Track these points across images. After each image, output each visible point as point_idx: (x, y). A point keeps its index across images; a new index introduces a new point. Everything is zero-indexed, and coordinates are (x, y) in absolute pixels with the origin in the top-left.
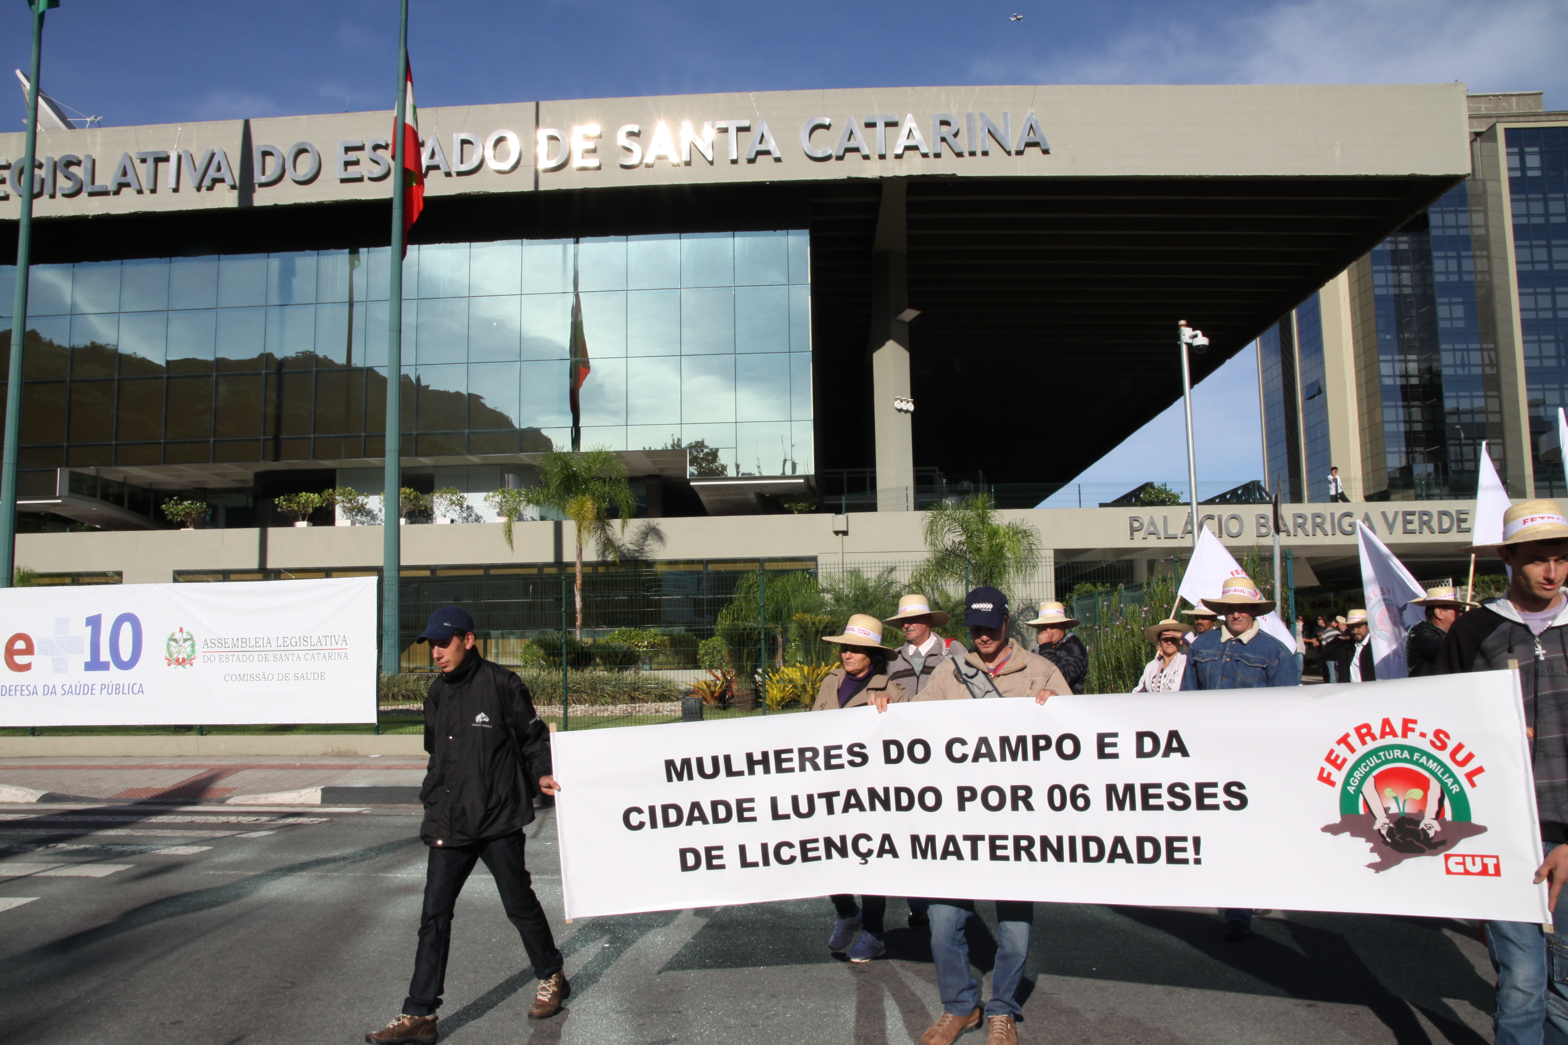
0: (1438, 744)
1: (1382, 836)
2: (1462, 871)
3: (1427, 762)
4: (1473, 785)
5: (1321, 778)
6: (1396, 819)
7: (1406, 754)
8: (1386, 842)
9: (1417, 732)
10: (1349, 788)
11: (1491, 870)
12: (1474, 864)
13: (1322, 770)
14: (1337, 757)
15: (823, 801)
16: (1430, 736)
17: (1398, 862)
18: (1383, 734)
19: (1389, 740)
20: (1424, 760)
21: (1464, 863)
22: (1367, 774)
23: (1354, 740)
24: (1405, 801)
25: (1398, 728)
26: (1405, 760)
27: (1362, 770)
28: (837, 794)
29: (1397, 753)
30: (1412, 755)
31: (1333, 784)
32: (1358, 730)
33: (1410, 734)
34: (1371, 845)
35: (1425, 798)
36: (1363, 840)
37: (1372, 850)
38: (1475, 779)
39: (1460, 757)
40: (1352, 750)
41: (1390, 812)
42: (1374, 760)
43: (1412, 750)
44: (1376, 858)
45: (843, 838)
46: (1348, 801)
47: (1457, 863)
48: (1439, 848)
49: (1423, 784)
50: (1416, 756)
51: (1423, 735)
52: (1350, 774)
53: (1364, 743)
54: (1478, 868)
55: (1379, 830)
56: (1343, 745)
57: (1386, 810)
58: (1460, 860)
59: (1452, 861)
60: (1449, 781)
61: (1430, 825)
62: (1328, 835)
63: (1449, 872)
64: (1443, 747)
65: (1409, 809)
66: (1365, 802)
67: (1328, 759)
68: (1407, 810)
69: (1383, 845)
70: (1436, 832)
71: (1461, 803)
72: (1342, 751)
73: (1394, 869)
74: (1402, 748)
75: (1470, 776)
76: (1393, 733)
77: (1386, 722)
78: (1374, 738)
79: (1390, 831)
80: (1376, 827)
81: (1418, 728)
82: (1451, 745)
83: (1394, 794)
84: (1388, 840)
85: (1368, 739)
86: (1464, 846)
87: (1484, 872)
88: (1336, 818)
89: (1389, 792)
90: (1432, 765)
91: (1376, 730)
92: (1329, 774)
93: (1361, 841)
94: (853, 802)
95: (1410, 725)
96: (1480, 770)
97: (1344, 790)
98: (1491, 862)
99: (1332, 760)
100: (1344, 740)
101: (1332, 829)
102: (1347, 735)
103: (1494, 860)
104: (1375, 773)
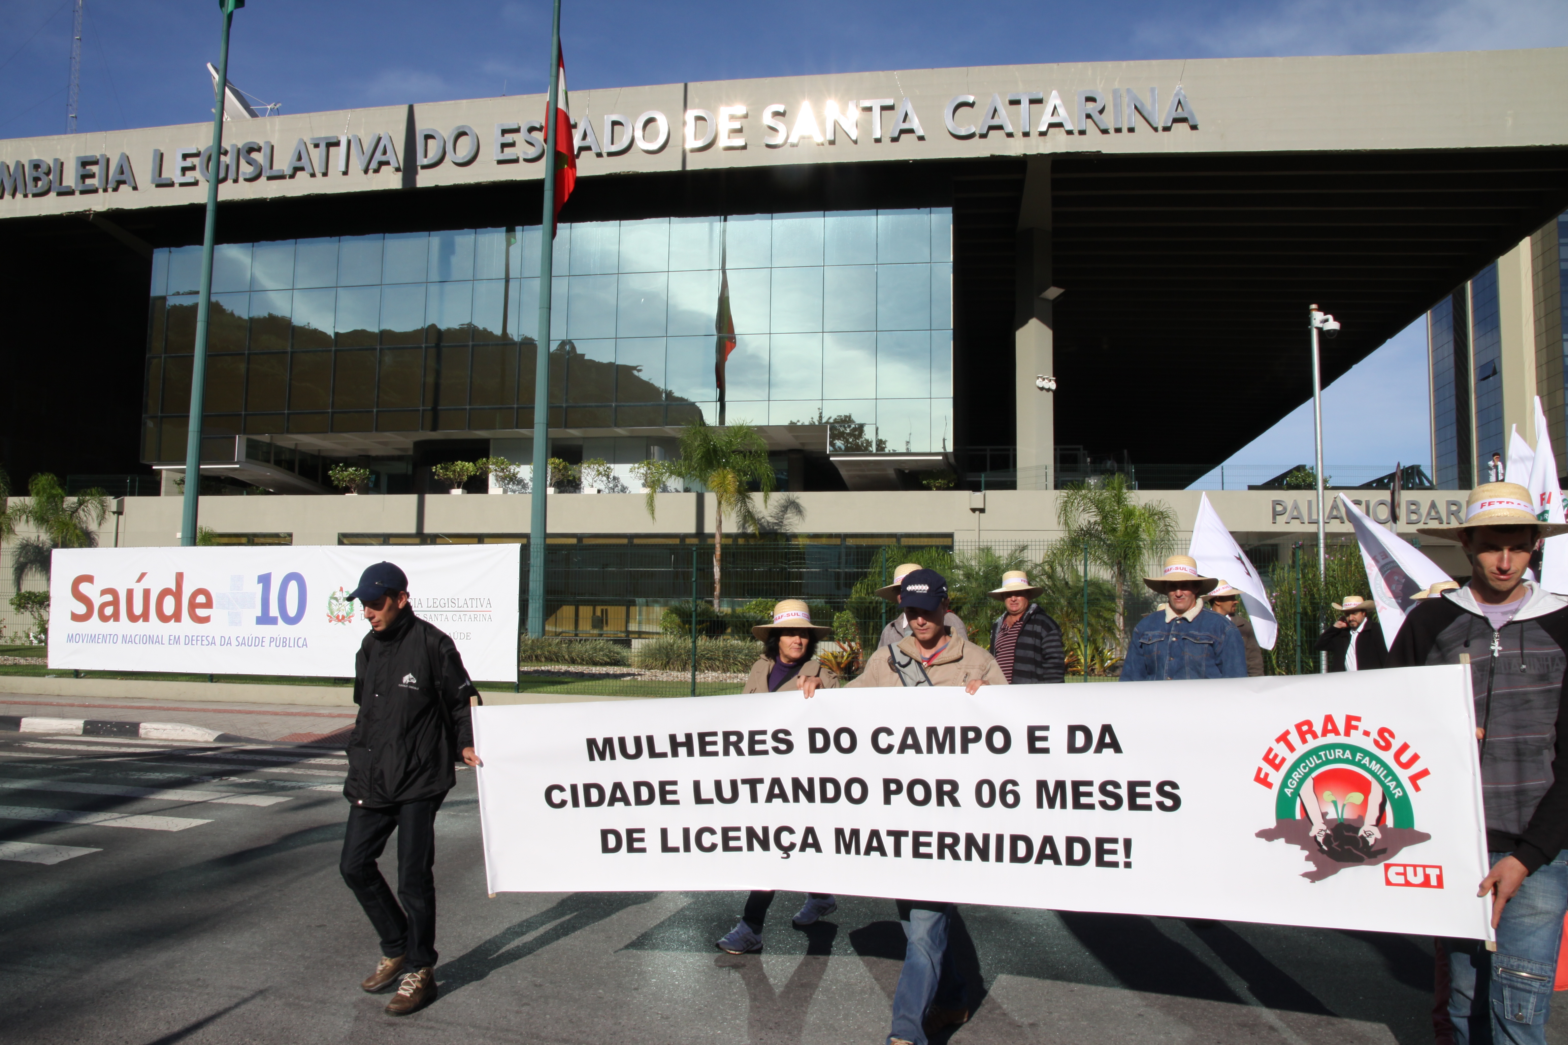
0: (1382, 743)
1: (1319, 843)
2: (1403, 882)
3: (1370, 763)
4: (1417, 789)
5: (1258, 779)
6: (1333, 826)
7: (1348, 754)
8: (1322, 850)
9: (1361, 730)
10: (1286, 790)
11: (1434, 882)
12: (1415, 875)
13: (1260, 770)
14: (1276, 756)
15: (747, 787)
16: (1374, 735)
17: (1335, 871)
18: (1325, 732)
19: (1331, 739)
20: (1366, 761)
21: (1404, 874)
22: (1306, 776)
23: (1294, 738)
24: (1344, 806)
25: (1341, 726)
26: (1346, 761)
27: (1302, 770)
28: (761, 781)
29: (1339, 753)
30: (1354, 756)
31: (1269, 785)
32: (1298, 727)
33: (1352, 732)
34: (1306, 853)
35: (1365, 802)
36: (1299, 847)
37: (1308, 858)
38: (1420, 782)
39: (1404, 758)
40: (1292, 749)
41: (1328, 817)
42: (1314, 761)
43: (1354, 750)
44: (1311, 867)
45: (765, 830)
46: (1284, 804)
47: (1398, 874)
48: (1380, 857)
49: (1364, 787)
50: (1359, 756)
51: (1367, 733)
52: (1288, 775)
53: (1304, 741)
54: (1420, 879)
55: (1315, 837)
56: (1282, 743)
57: (1324, 815)
58: (1401, 869)
59: (1392, 871)
60: (1392, 785)
61: (1370, 831)
62: (1263, 841)
63: (1388, 883)
64: (1387, 747)
65: (1348, 815)
66: (1303, 806)
67: (1266, 758)
68: (1345, 816)
69: (1320, 854)
70: (1376, 840)
71: (1403, 808)
72: (1281, 750)
73: (1331, 879)
74: (1344, 747)
75: (1414, 779)
76: (1336, 731)
77: (1329, 719)
78: (1315, 736)
79: (1327, 838)
80: (1312, 834)
81: (1362, 726)
82: (1396, 745)
83: (1334, 799)
84: (1325, 847)
85: (1309, 737)
87: (1426, 883)
88: (1271, 823)
89: (1328, 795)
90: (1375, 766)
91: (1318, 728)
92: (1267, 775)
93: (1297, 848)
94: (776, 791)
95: (1354, 723)
96: (1425, 773)
97: (1281, 793)
98: (1433, 873)
99: (1270, 759)
100: (1283, 738)
101: (1267, 835)
102: (1287, 733)
103: (1437, 871)
104: (1314, 774)
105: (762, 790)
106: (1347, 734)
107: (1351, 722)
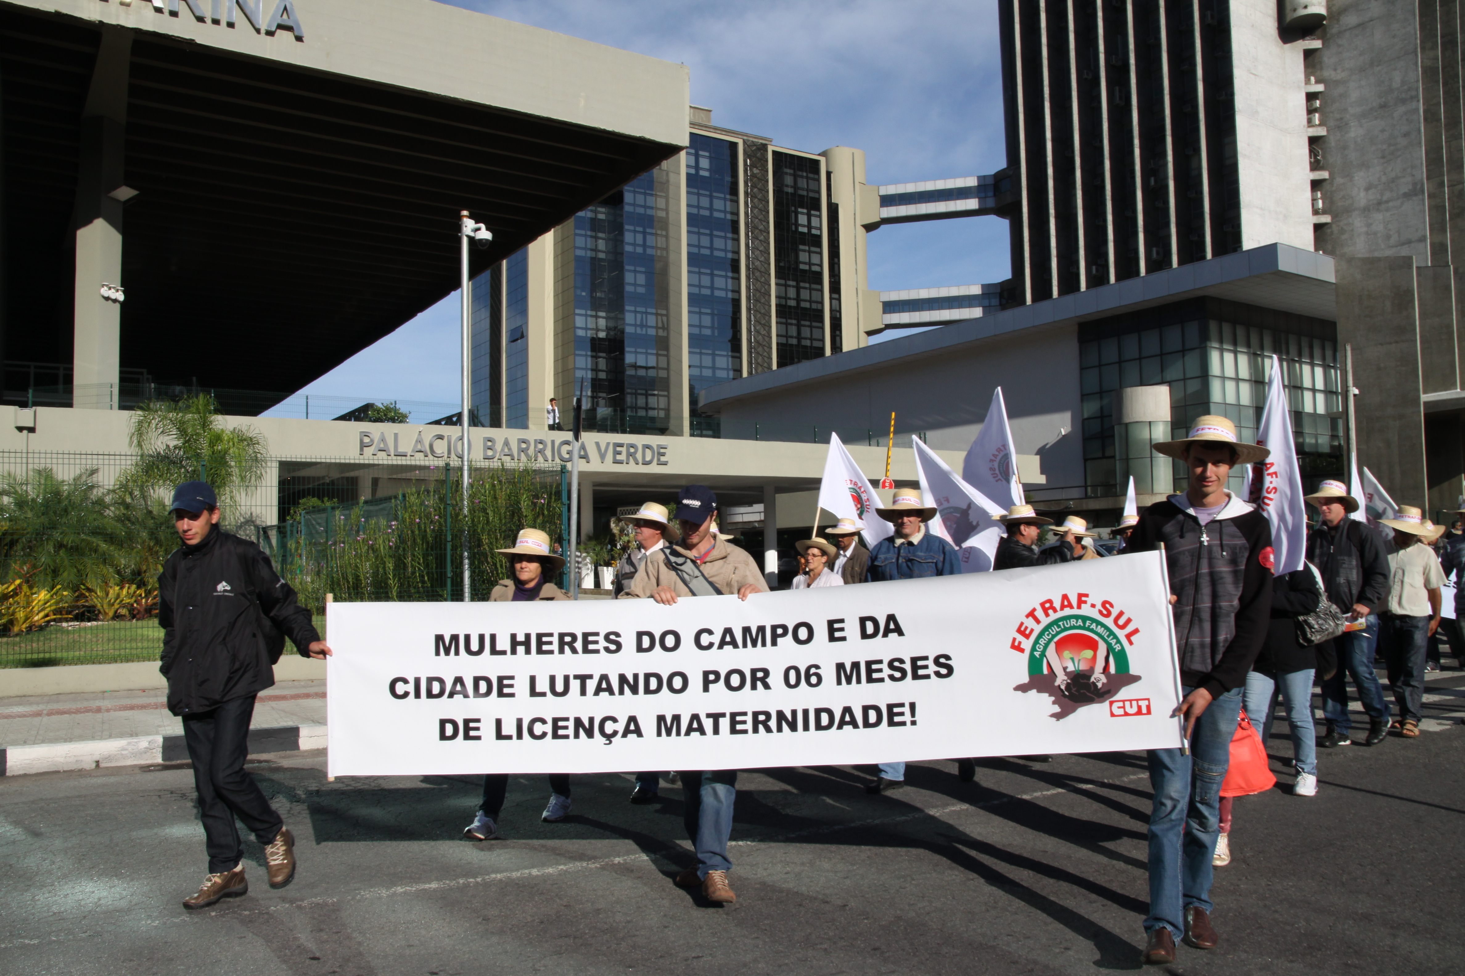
0: (1105, 612)
1: (1062, 690)
2: (1123, 713)
3: (1097, 627)
4: (1131, 643)
5: (1013, 647)
6: (1072, 676)
7: (1080, 622)
8: (1064, 696)
9: (1089, 604)
10: (1035, 653)
11: (1144, 710)
12: (1131, 707)
13: (1014, 639)
14: (1026, 628)
15: (578, 682)
16: (1099, 607)
17: (1073, 710)
18: (1063, 607)
19: (1067, 612)
20: (1093, 626)
21: (1124, 707)
22: (1050, 641)
23: (1040, 613)
24: (1079, 660)
25: (1074, 602)
26: (1079, 627)
27: (1046, 637)
29: (1073, 622)
30: (1084, 623)
31: (1022, 651)
32: (1042, 605)
33: (1083, 605)
34: (1053, 698)
35: (1094, 657)
36: (1047, 695)
37: (1054, 703)
38: (1133, 638)
39: (1121, 622)
40: (1038, 621)
41: (1068, 670)
42: (1055, 629)
43: (1085, 618)
44: (1057, 709)
45: (591, 720)
46: (1034, 663)
47: (1119, 708)
48: (1106, 696)
49: (1093, 645)
50: (1088, 623)
51: (1093, 606)
52: (1036, 642)
53: (1047, 615)
54: (1135, 709)
55: (1059, 686)
56: (1030, 618)
57: (1065, 669)
58: (1121, 704)
59: (1115, 705)
60: (1113, 642)
61: (1099, 678)
62: (1020, 693)
63: (1113, 715)
64: (1108, 615)
65: (1083, 667)
66: (1049, 664)
67: (1019, 631)
68: (1081, 668)
69: (1063, 698)
70: (1103, 684)
71: (1122, 658)
72: (1030, 623)
73: (1071, 717)
74: (1077, 617)
75: (1128, 636)
76: (1070, 606)
77: (1065, 597)
78: (1055, 611)
79: (1068, 686)
80: (1056, 684)
81: (1090, 600)
82: (1115, 612)
83: (1071, 656)
84: (1066, 693)
85: (1050, 612)
86: (1125, 693)
87: (1139, 712)
88: (1025, 679)
89: (1067, 654)
90: (1100, 630)
91: (1057, 604)
92: (1020, 643)
93: (1045, 696)
94: (604, 686)
95: (1084, 599)
96: (1136, 631)
97: (1032, 655)
98: (1144, 704)
99: (1022, 631)
100: (1031, 614)
101: (1022, 688)
102: (1034, 610)
103: (1146, 702)
104: (1056, 639)
105: (591, 685)
106: (1079, 607)
107: (1081, 598)
